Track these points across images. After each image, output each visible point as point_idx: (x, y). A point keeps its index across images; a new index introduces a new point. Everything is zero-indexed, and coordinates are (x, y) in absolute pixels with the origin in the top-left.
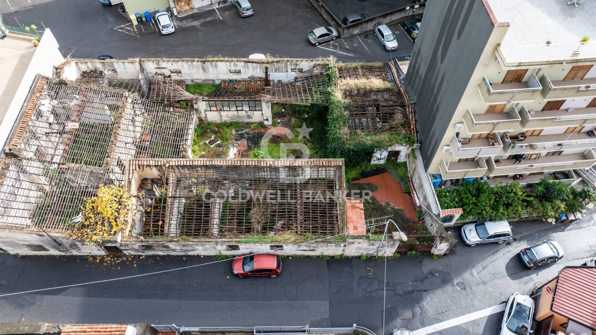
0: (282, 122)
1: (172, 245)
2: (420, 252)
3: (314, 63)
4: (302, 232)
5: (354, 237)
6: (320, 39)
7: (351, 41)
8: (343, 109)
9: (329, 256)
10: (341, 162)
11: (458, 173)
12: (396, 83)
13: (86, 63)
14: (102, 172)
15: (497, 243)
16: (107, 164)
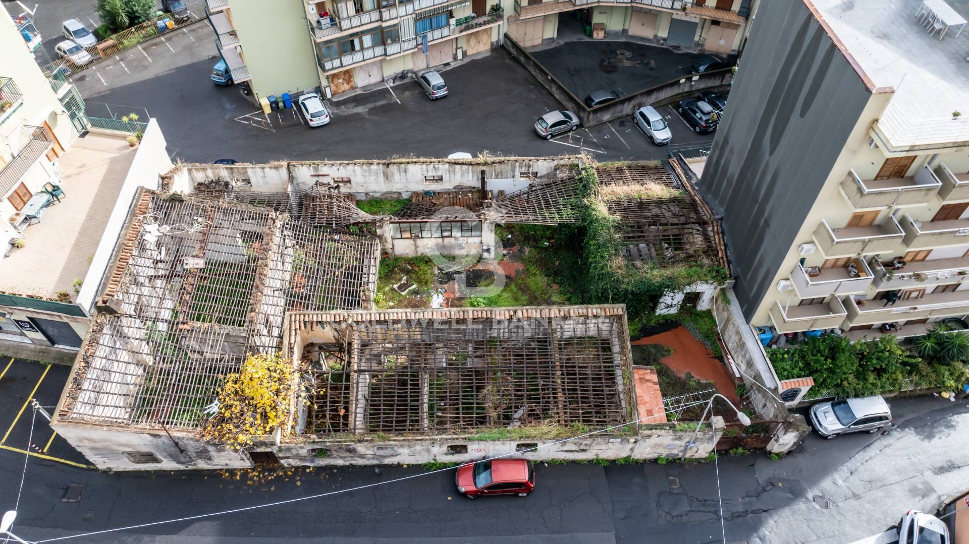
0: (509, 253)
1: (361, 448)
2: (749, 450)
3: (555, 163)
4: (566, 421)
5: (651, 427)
6: (553, 129)
7: (600, 132)
8: (612, 230)
9: (607, 460)
10: (620, 309)
11: (802, 323)
12: (686, 190)
13: (204, 169)
14: (244, 334)
15: (867, 432)
16: (251, 322)
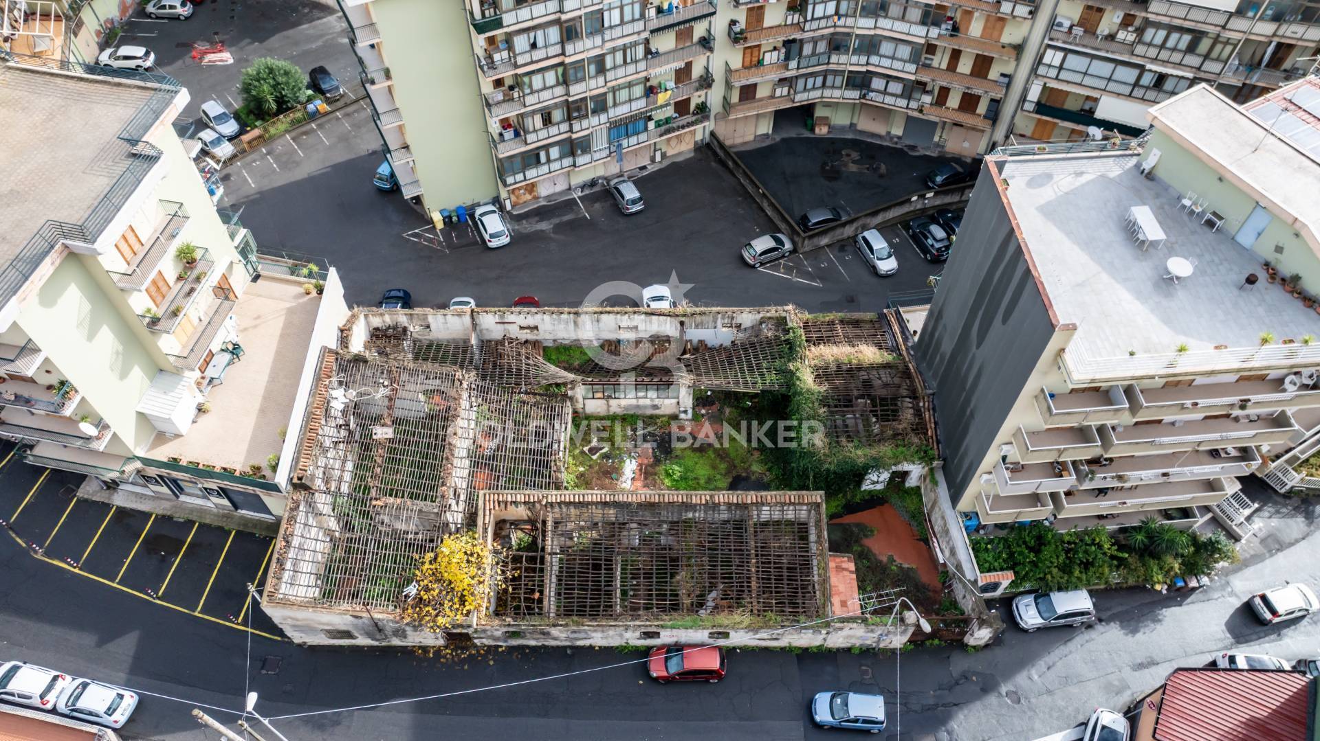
0: (708, 413)
1: (555, 632)
2: (946, 642)
3: (761, 315)
4: (759, 611)
5: (843, 620)
6: (763, 257)
7: (816, 258)
8: (816, 404)
9: (800, 648)
10: (818, 497)
11: (1007, 515)
12: (901, 355)
13: (382, 315)
14: (436, 510)
15: (1070, 626)
16: (443, 497)
